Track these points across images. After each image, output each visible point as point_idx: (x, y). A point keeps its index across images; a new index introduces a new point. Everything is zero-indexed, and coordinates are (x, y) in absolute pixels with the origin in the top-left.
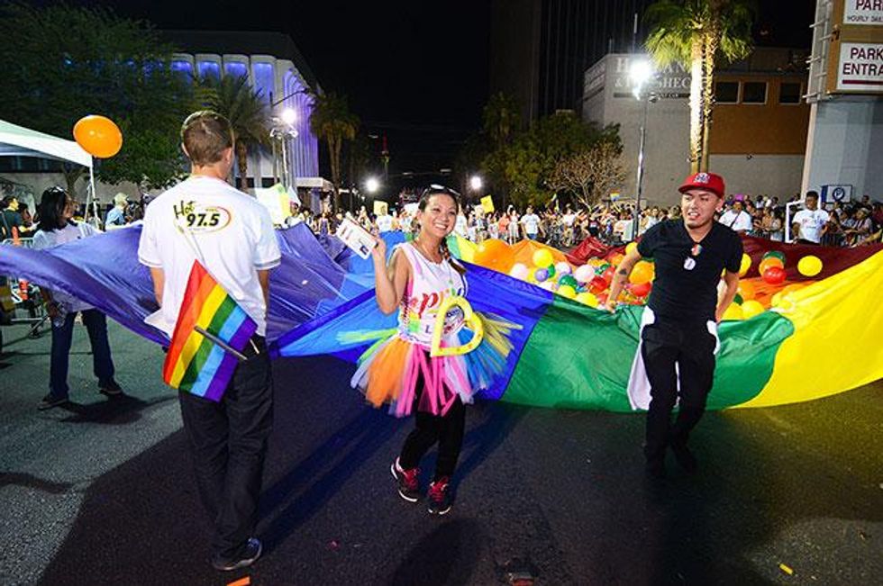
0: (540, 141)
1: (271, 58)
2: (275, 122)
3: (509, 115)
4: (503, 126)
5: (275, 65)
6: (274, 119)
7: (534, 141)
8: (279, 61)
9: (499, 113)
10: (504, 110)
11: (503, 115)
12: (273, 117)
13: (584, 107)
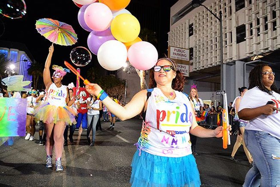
0: (103, 82)
1: (18, 50)
2: (7, 68)
3: (95, 74)
4: (93, 77)
5: (19, 52)
6: (7, 67)
7: (101, 82)
8: (20, 51)
9: (92, 73)
10: (93, 72)
11: (93, 74)
12: (6, 66)
13: (117, 74)
